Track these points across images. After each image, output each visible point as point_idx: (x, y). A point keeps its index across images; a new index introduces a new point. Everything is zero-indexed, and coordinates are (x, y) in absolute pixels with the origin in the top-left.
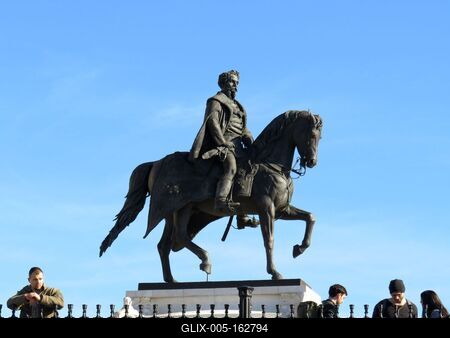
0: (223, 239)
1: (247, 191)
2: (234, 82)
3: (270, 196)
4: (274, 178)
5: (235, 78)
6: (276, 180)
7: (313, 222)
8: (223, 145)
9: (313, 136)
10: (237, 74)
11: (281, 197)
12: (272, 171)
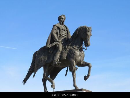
0: (66, 76)
1: (65, 57)
2: (63, 19)
3: (73, 58)
4: (74, 51)
5: (63, 17)
6: (75, 52)
7: (91, 67)
8: (57, 42)
9: (87, 35)
10: (64, 16)
11: (77, 59)
12: (73, 49)
